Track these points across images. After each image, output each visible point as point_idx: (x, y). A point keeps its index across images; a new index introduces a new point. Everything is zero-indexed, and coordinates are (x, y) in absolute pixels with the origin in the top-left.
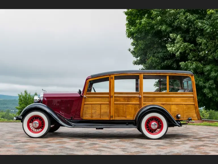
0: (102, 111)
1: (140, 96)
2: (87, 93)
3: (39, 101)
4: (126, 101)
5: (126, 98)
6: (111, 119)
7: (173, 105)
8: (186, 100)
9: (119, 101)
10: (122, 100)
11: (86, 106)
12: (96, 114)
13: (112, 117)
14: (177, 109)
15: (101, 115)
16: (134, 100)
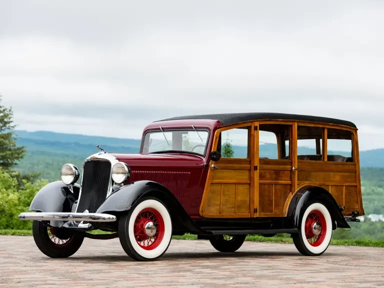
0: (238, 198)
1: (294, 168)
4: (274, 177)
5: (273, 171)
6: (255, 216)
8: (348, 177)
10: (268, 176)
12: (228, 206)
13: (256, 212)
14: (336, 194)
15: (236, 207)
16: (283, 177)
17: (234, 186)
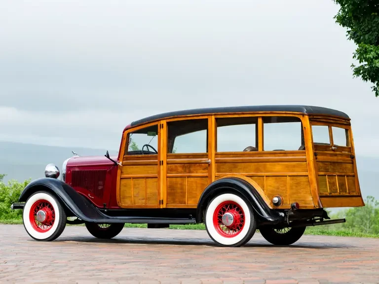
0: (149, 191)
1: (210, 161)
2: (125, 156)
3: (55, 173)
4: (187, 171)
5: (186, 165)
6: (161, 207)
7: (270, 178)
8: (294, 166)
9: (175, 170)
10: (180, 169)
11: (123, 182)
12: (140, 198)
13: (162, 203)
14: (276, 185)
15: (147, 199)
16: (200, 170)
17: (144, 180)
